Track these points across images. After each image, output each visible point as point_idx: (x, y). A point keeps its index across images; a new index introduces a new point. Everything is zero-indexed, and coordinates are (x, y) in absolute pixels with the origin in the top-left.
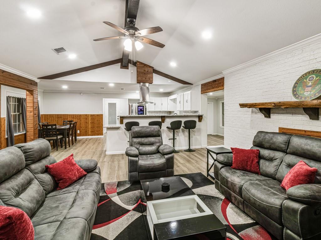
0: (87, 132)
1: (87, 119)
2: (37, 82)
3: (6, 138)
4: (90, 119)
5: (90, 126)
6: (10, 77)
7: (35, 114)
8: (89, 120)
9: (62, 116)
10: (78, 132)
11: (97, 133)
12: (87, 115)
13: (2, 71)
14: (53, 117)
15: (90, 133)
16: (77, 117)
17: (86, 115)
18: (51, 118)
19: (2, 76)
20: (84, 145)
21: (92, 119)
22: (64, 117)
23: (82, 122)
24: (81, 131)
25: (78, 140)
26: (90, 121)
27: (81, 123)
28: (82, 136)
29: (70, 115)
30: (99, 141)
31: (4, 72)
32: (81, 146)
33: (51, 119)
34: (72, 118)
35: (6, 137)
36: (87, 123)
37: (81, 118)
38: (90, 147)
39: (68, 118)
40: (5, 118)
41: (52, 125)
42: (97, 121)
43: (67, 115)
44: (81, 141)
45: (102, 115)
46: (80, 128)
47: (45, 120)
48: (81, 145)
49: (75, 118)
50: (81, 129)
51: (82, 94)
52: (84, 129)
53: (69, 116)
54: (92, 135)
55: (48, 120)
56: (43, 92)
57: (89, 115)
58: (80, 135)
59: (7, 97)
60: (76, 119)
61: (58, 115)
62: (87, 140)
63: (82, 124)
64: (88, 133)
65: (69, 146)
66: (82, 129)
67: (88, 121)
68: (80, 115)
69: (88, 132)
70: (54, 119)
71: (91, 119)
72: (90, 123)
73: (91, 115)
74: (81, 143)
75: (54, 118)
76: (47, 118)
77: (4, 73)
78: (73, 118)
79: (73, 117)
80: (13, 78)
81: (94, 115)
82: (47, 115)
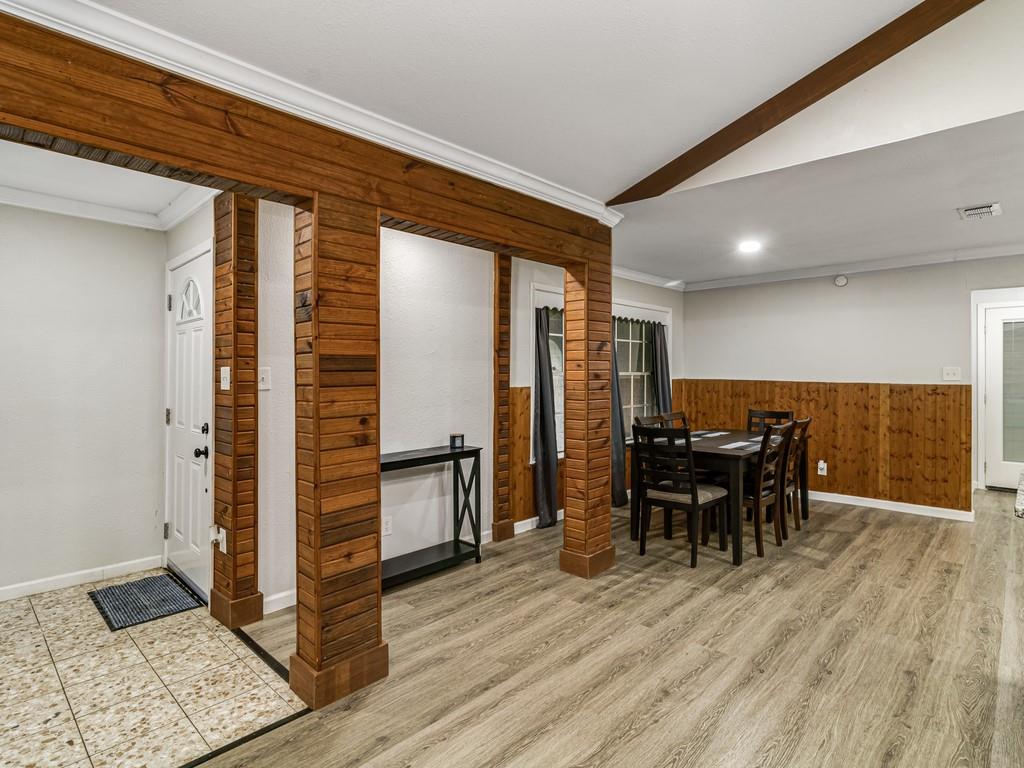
0: (866, 474)
1: (866, 408)
2: (610, 225)
3: (532, 465)
4: (885, 408)
5: (884, 447)
6: (452, 195)
7: (597, 377)
8: (877, 415)
9: (752, 389)
10: (822, 468)
11: (929, 488)
12: (867, 386)
13: (408, 162)
14: (717, 392)
15: (883, 482)
16: (814, 395)
17: (865, 387)
18: (707, 396)
19: (406, 184)
20: (845, 562)
21: (900, 410)
22: (758, 391)
23: (840, 421)
24: (835, 467)
25: (821, 510)
26: (885, 422)
27: (835, 424)
28: (842, 493)
29: (783, 385)
30: (944, 556)
31: (413, 163)
32: (822, 565)
33: (711, 400)
34: (791, 397)
35: (532, 462)
36: (866, 429)
37: (835, 402)
38: (879, 597)
39: (777, 399)
40: (529, 388)
41: (673, 434)
42: (929, 424)
43: (773, 383)
44: (830, 527)
45: (966, 391)
46: (831, 451)
47: (690, 403)
48: (822, 556)
49: (808, 402)
50: (834, 456)
51: (842, 281)
52: (850, 457)
53: (777, 390)
54: (899, 499)
55: (700, 402)
56: (684, 292)
57: (877, 386)
58: (830, 484)
59: (538, 311)
60: (812, 405)
61: (733, 383)
62: (865, 525)
63: (840, 433)
64: (876, 481)
65: (760, 553)
66: (839, 455)
67: (871, 420)
68: (833, 388)
69: (871, 473)
70: (718, 400)
71: (892, 408)
72: (883, 430)
73: (892, 389)
74: (827, 540)
75: (722, 394)
76: (696, 397)
77: (416, 171)
78: (799, 399)
79: (795, 395)
80: (468, 196)
81: (910, 388)
82: (697, 382)
